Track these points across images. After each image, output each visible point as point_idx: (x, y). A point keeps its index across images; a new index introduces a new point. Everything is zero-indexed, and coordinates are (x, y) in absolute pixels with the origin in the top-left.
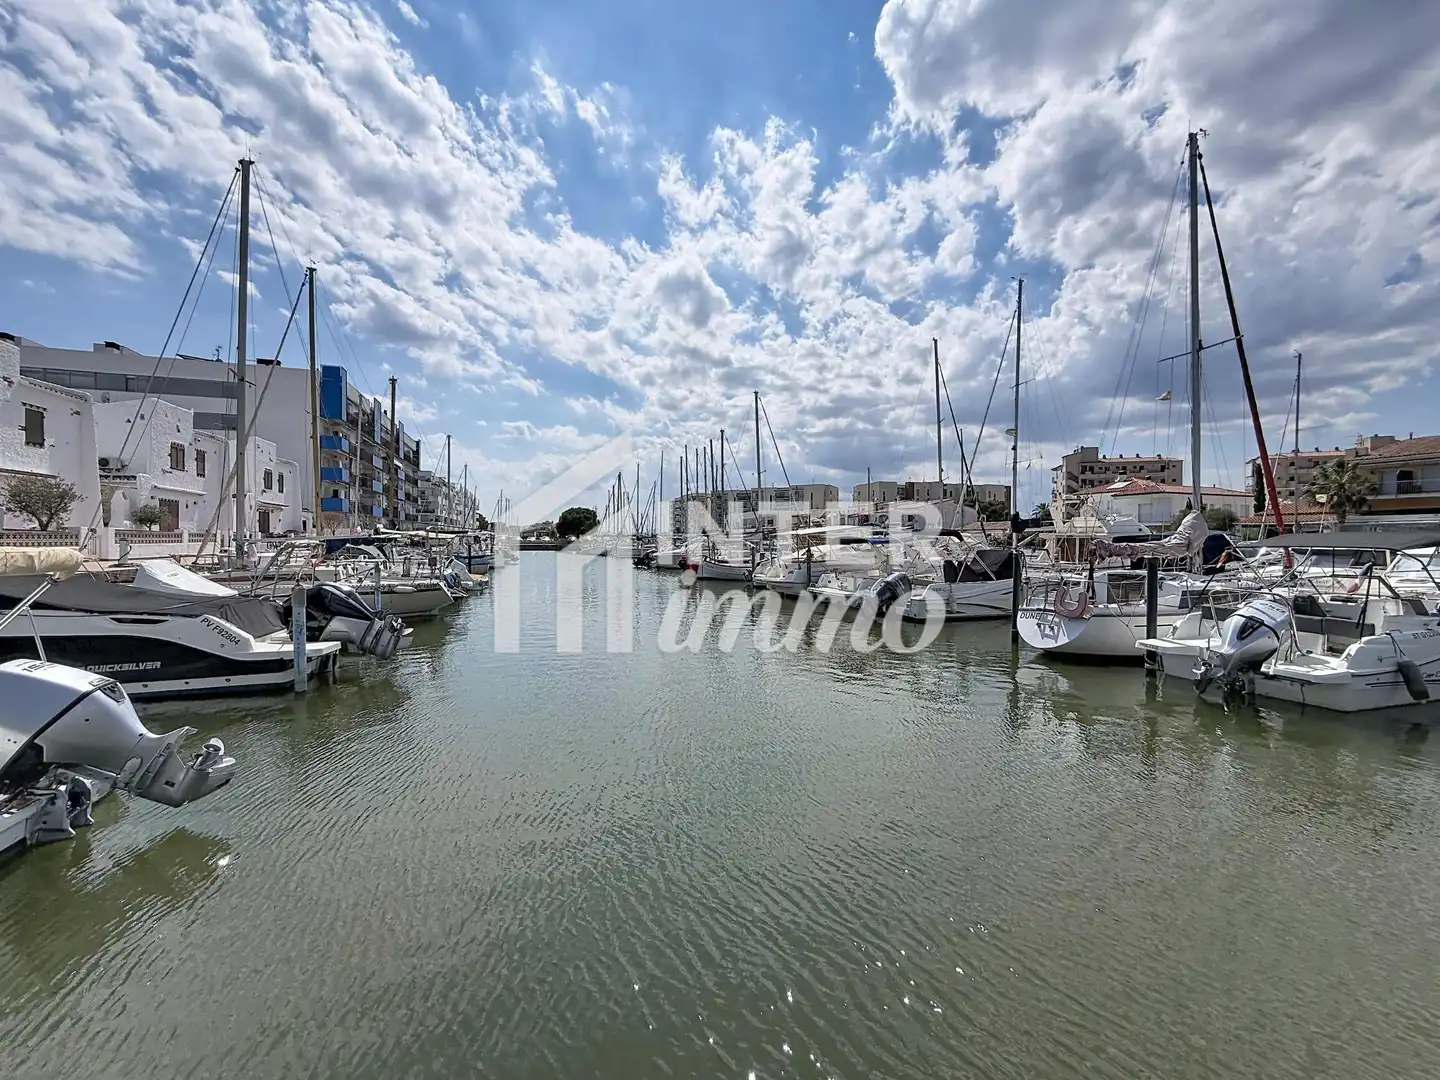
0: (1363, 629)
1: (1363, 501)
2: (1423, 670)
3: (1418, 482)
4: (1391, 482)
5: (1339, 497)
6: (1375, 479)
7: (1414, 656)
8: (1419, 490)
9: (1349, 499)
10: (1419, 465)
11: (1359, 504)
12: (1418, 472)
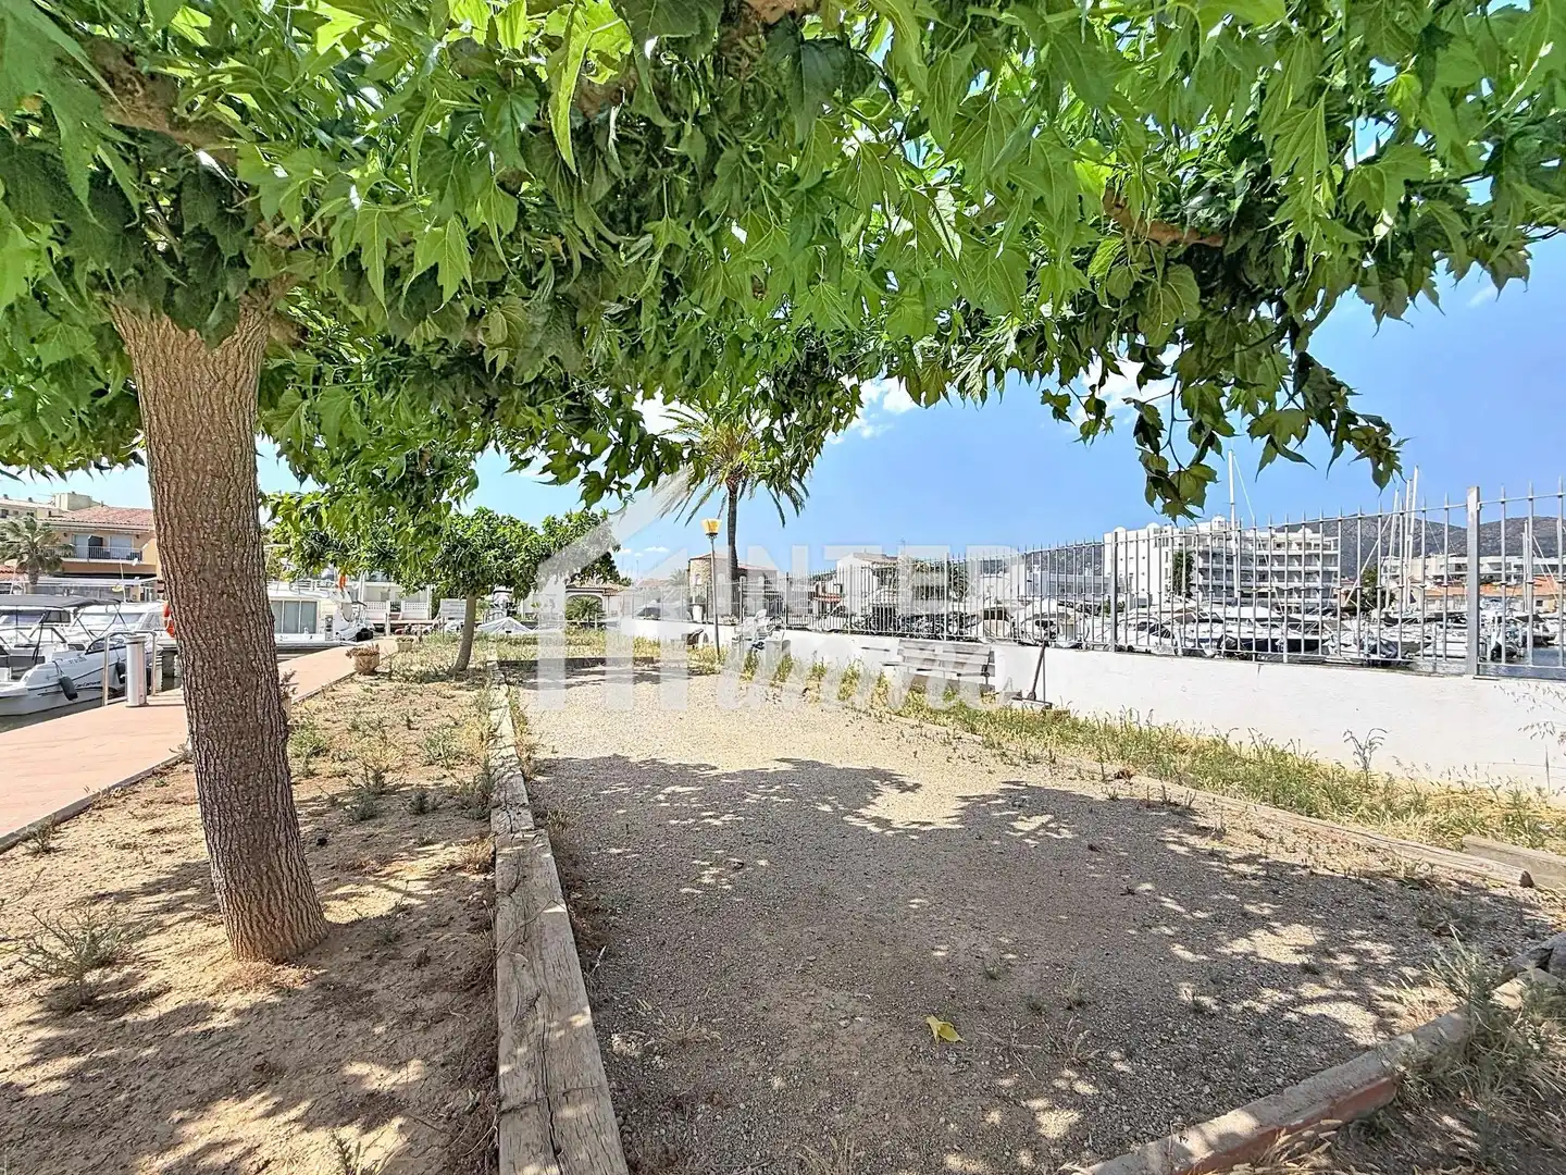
0: (37, 659)
1: (58, 561)
2: (75, 683)
3: (107, 548)
4: (83, 546)
5: (31, 557)
6: (69, 541)
7: (71, 673)
8: (107, 556)
9: (40, 559)
10: (110, 532)
11: (54, 565)
12: (107, 539)
